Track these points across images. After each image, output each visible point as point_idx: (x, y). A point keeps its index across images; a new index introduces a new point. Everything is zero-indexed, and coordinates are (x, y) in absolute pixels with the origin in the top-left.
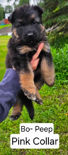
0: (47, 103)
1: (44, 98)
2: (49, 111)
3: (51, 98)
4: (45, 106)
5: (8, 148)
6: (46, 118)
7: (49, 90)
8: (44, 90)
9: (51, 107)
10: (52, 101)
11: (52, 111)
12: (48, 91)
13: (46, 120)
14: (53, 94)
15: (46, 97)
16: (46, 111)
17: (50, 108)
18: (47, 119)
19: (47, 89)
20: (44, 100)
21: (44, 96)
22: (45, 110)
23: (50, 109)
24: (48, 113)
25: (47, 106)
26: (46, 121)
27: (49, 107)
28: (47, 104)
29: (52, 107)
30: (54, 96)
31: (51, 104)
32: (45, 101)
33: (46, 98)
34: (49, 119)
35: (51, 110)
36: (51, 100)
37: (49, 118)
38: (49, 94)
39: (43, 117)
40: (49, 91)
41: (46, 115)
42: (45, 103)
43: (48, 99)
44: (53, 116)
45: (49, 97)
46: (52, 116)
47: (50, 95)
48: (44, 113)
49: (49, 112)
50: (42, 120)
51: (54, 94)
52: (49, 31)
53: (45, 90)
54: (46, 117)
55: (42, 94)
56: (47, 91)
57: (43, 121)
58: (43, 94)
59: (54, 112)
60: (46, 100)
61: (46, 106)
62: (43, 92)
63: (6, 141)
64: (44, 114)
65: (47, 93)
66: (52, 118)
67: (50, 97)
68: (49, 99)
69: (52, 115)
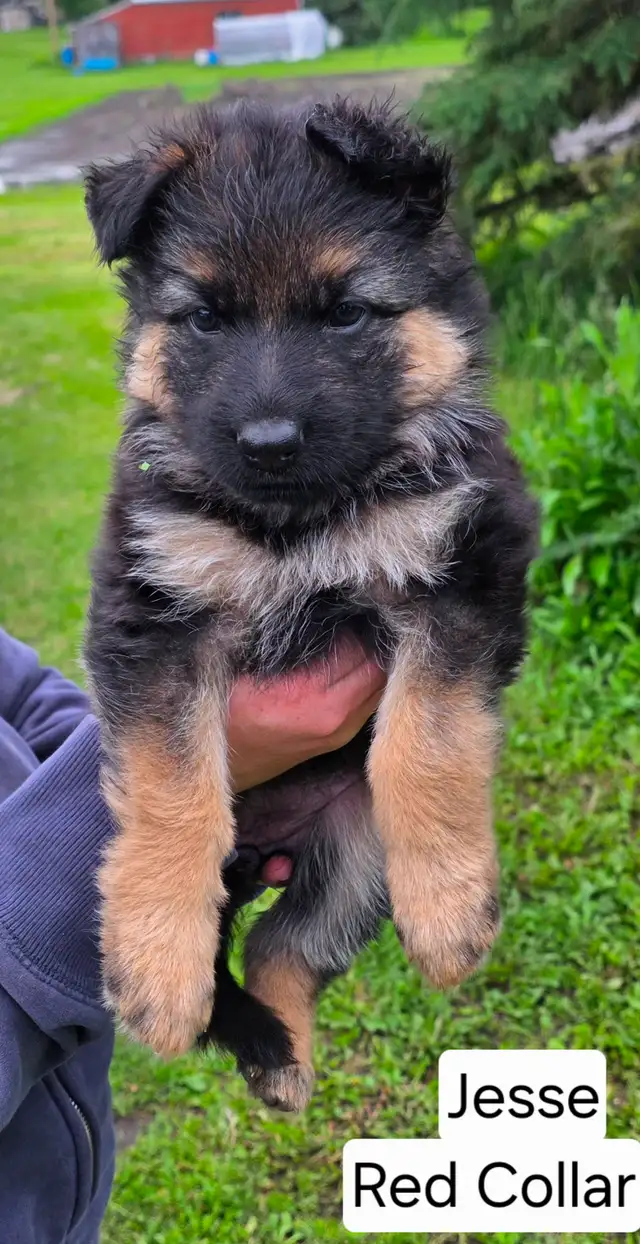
0: (558, 830)
1: (532, 788)
2: (577, 899)
3: (597, 792)
4: (542, 855)
5: (222, 1161)
6: (549, 957)
7: (586, 726)
8: (537, 724)
9: (594, 867)
10: (611, 819)
11: (606, 903)
12: (569, 728)
13: (545, 973)
14: (615, 762)
15: (552, 780)
16: (552, 899)
17: (592, 881)
18: (556, 963)
19: (565, 716)
20: (535, 808)
21: (529, 772)
22: (542, 887)
23: (588, 888)
24: (574, 915)
25: (564, 855)
26: (555, 983)
27: (578, 865)
28: (564, 845)
29: (611, 872)
30: (626, 774)
31: (601, 847)
32: (540, 817)
33: (554, 789)
34: (573, 962)
35: (595, 896)
36: (598, 811)
37: (576, 955)
38: (577, 753)
39: (524, 946)
40: (576, 733)
41: (549, 931)
42: (545, 833)
43: (567, 803)
44: (619, 946)
45: (585, 780)
46: (604, 947)
47: (590, 769)
48: (529, 912)
49: (579, 910)
50: (517, 969)
51: (626, 756)
52: (599, 150)
53: (546, 720)
54: (546, 950)
55: (516, 749)
56: (559, 733)
57: (524, 979)
58: (527, 750)
59: (622, 909)
60: (551, 809)
61: (554, 861)
62: (522, 740)
63: (197, 1109)
64: (531, 926)
65: (558, 746)
66: (606, 963)
67: (588, 789)
68: (581, 803)
69: (605, 940)
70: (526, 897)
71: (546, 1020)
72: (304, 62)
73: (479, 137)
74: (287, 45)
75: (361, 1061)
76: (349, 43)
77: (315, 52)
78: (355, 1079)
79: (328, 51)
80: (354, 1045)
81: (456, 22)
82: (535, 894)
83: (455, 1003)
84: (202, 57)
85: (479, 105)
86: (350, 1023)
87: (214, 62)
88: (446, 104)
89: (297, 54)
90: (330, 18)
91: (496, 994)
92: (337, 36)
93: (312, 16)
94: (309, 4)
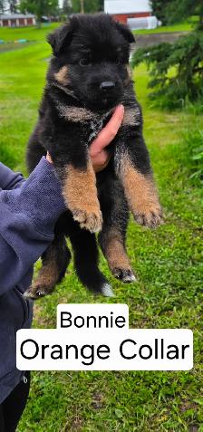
70: (194, 264)
71: (196, 300)
72: (151, 30)
73: (193, 50)
74: (147, 25)
75: (141, 308)
76: (164, 24)
77: (154, 27)
78: (139, 313)
79: (158, 27)
80: (140, 303)
81: (189, 19)
82: (196, 262)
83: (170, 293)
85: (194, 41)
86: (139, 297)
88: (185, 41)
89: (149, 28)
90: (159, 18)
91: (183, 291)
92: (160, 23)
93: (154, 18)
94: (153, 15)
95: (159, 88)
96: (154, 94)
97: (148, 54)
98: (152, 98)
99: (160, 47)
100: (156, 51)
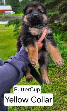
72: (12, 15)
74: (11, 13)
76: (15, 13)
79: (14, 14)
84: (3, 14)
87: (5, 15)
92: (14, 13)
93: (13, 11)
94: (12, 11)
95: (17, 32)
96: (16, 34)
97: (13, 22)
98: (15, 35)
99: (16, 20)
100: (15, 21)
